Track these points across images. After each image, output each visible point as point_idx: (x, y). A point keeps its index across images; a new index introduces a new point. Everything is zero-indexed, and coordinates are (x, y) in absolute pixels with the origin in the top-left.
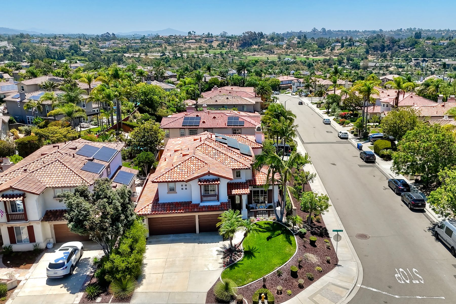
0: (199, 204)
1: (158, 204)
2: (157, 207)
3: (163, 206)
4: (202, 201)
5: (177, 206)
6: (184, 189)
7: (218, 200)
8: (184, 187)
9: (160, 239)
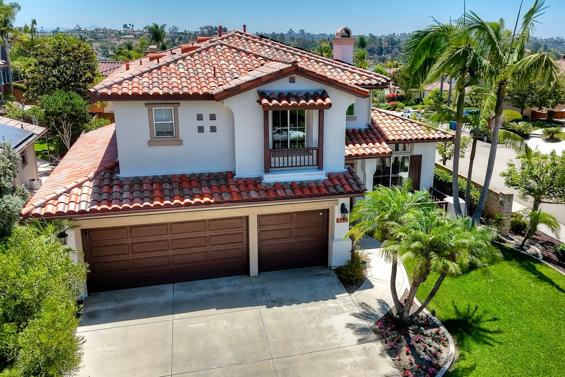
0: (260, 179)
1: (115, 182)
2: (115, 189)
3: (136, 187)
4: (268, 168)
5: (185, 184)
6: (207, 129)
7: (319, 165)
8: (207, 123)
9: (130, 303)
